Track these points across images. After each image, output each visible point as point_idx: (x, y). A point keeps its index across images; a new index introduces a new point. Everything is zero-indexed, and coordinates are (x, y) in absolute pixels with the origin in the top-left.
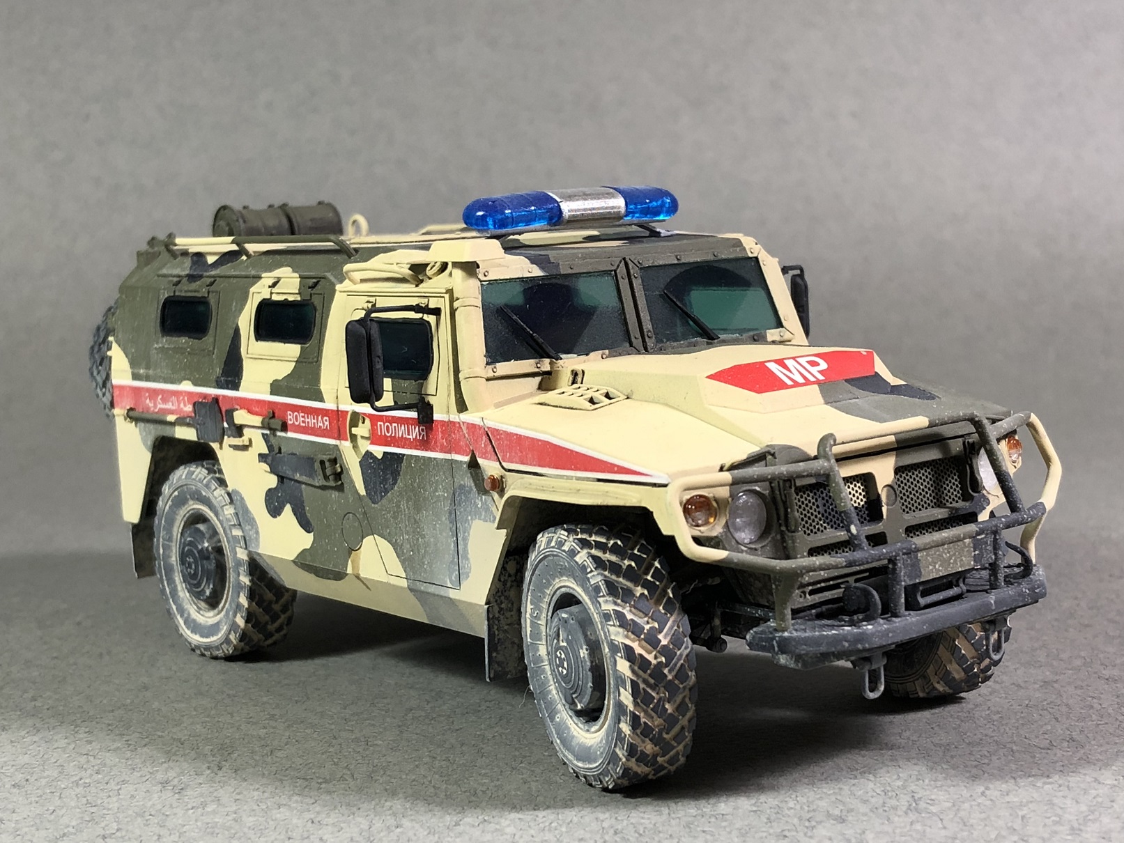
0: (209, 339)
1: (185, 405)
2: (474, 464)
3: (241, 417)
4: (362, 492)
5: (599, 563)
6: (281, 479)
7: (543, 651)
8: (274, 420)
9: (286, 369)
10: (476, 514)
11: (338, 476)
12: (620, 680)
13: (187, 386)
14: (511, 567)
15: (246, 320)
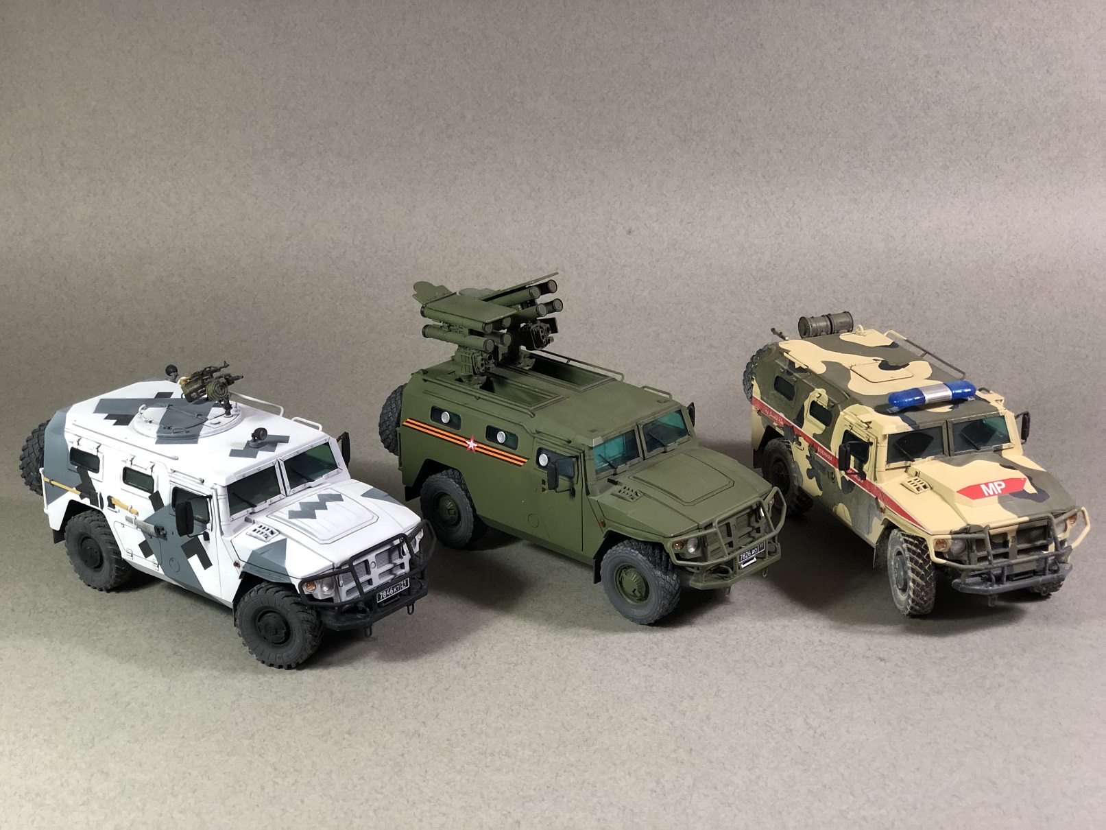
0: (792, 403)
1: (781, 421)
2: (877, 498)
3: (801, 439)
4: (841, 488)
5: (909, 550)
6: (813, 468)
7: (893, 563)
8: (813, 447)
9: (819, 432)
10: (876, 515)
11: (833, 479)
12: (910, 588)
13: (782, 415)
14: (886, 533)
15: (807, 404)
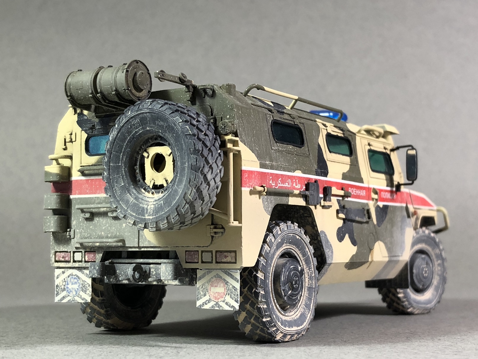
1: (296, 185)
2: (407, 207)
4: (375, 223)
13: (298, 173)
15: (322, 141)
